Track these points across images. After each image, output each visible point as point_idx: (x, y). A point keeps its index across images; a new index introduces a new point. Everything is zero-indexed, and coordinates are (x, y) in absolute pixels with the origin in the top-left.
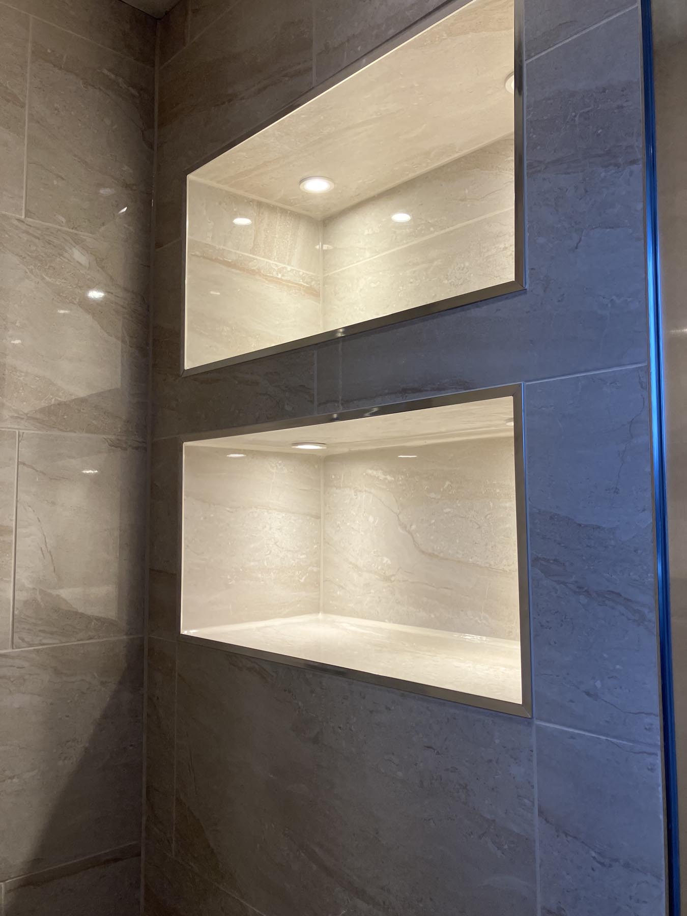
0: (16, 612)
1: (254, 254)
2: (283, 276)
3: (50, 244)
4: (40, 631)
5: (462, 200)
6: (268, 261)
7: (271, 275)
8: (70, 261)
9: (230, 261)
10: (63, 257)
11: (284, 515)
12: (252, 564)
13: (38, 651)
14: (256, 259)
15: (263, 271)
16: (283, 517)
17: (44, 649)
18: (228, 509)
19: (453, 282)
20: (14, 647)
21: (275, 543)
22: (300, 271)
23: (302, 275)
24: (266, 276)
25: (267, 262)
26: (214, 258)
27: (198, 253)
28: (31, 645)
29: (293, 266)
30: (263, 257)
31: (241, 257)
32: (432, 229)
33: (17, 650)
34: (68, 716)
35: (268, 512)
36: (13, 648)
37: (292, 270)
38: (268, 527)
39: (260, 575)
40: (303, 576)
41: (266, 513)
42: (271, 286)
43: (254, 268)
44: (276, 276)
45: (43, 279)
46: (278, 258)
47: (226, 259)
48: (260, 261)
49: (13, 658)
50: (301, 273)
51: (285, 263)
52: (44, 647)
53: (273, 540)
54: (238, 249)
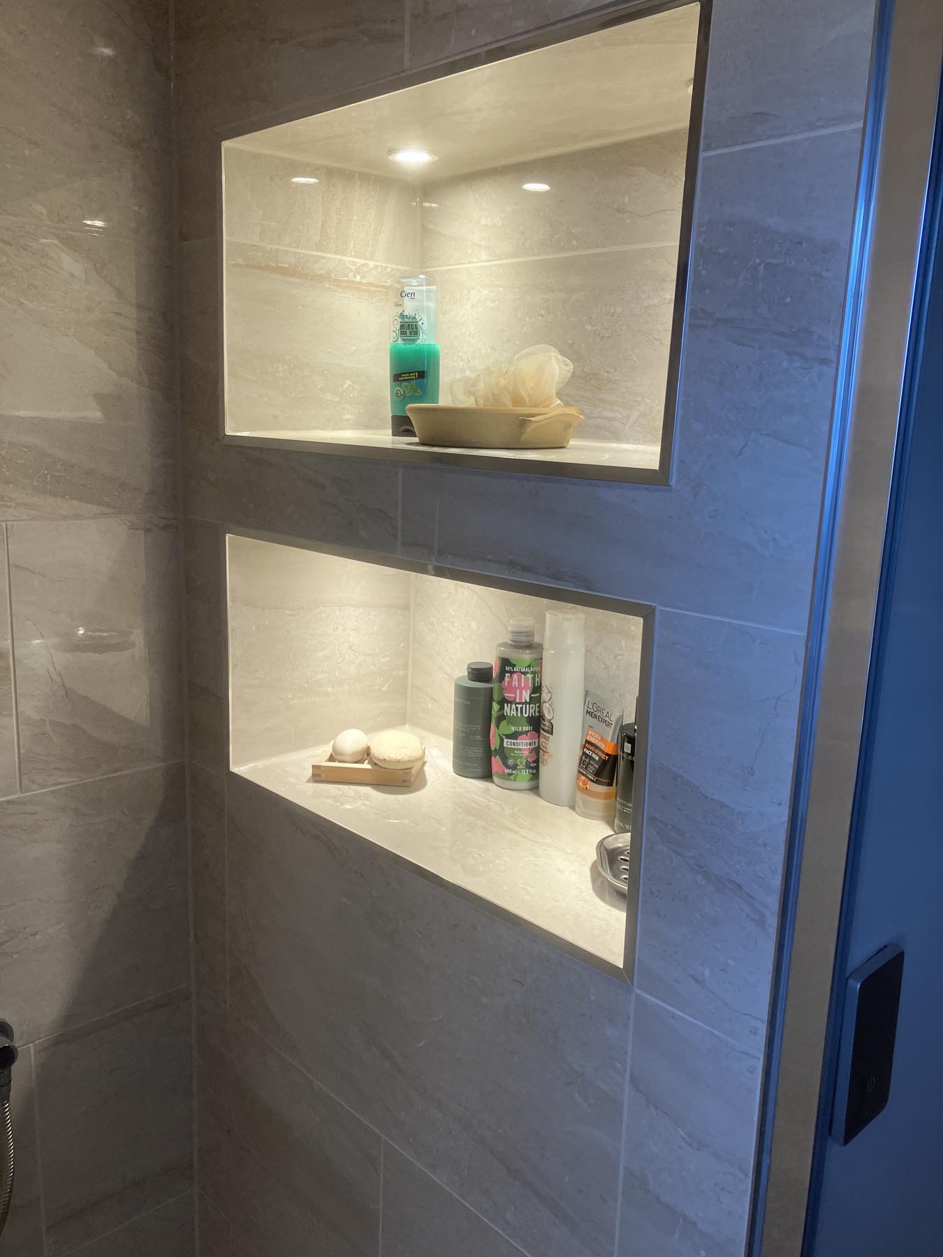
0: (22, 751)
1: (321, 250)
2: (362, 277)
3: (26, 250)
4: (55, 769)
5: (618, 210)
6: (341, 257)
7: (346, 279)
8: (57, 273)
9: (287, 266)
10: (47, 268)
11: (362, 611)
12: (320, 676)
13: (53, 792)
14: (324, 258)
15: (335, 275)
16: (360, 613)
17: (60, 789)
18: (288, 612)
19: (597, 330)
20: (24, 791)
21: (350, 648)
22: (387, 267)
23: (390, 273)
24: (339, 281)
25: (340, 261)
26: (263, 265)
27: (241, 261)
28: (43, 787)
29: (377, 261)
30: (335, 253)
31: (302, 258)
32: (574, 243)
33: (28, 794)
34: (96, 862)
35: (340, 609)
36: (22, 793)
37: (376, 267)
38: (340, 628)
39: (330, 689)
40: (385, 684)
41: (338, 612)
42: (346, 296)
43: (322, 272)
44: (353, 279)
45: (21, 304)
46: (355, 252)
47: (280, 265)
48: (332, 260)
49: (23, 803)
50: (389, 270)
51: (366, 258)
52: (62, 786)
53: (347, 644)
54: (298, 248)
